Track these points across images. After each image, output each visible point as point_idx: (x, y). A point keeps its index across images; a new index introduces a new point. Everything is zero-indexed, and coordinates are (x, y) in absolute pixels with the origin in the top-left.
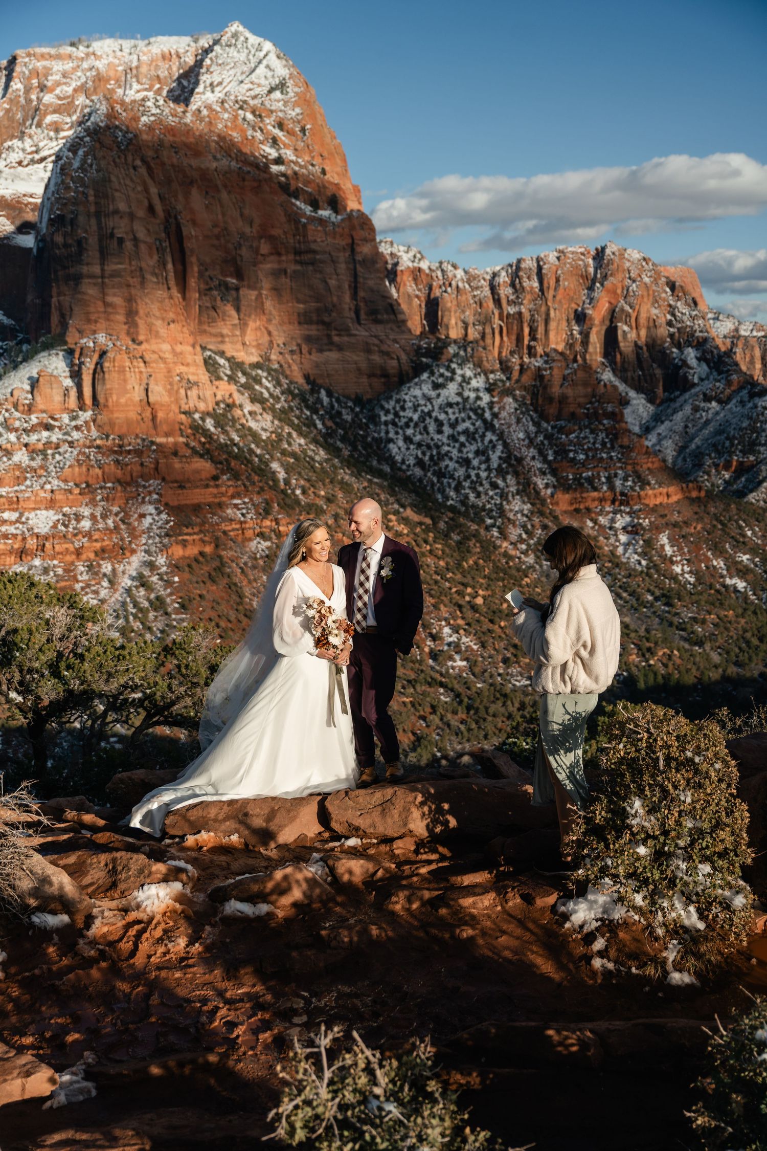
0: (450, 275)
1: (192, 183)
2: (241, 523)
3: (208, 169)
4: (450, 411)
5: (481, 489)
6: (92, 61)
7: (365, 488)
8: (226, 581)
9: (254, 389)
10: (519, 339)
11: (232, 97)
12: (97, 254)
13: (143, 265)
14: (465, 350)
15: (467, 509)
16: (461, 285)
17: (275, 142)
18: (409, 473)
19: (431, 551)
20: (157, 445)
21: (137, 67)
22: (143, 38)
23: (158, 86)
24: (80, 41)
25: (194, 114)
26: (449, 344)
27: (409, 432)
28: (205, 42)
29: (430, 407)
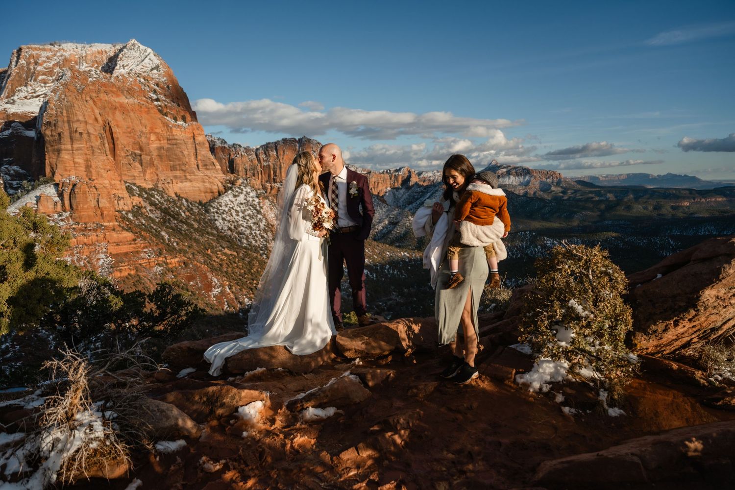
0: (238, 149)
1: (115, 108)
2: (148, 259)
3: (123, 102)
4: (241, 206)
5: (257, 239)
6: (62, 52)
7: (206, 241)
8: (142, 286)
9: (151, 200)
10: (269, 176)
11: (134, 72)
12: (69, 140)
13: (93, 145)
14: (247, 181)
15: (251, 248)
16: (243, 153)
17: (155, 92)
18: (225, 234)
19: (237, 266)
20: (104, 226)
21: (85, 56)
22: (88, 44)
23: (96, 65)
24: (55, 43)
25: (115, 78)
26: (240, 178)
27: (224, 216)
28: (118, 47)
29: (233, 205)
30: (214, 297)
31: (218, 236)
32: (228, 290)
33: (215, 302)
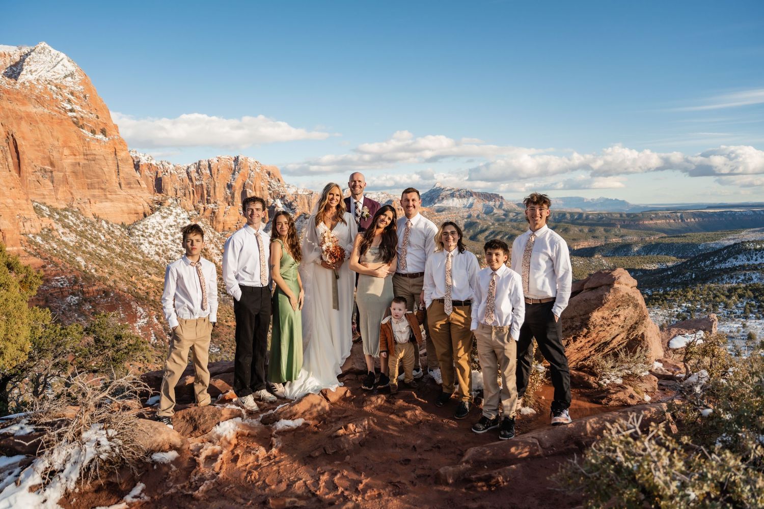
0: (167, 167)
1: (21, 118)
2: (61, 289)
3: (31, 112)
4: (171, 228)
7: (129, 267)
9: (65, 222)
10: (202, 196)
11: (44, 78)
14: (177, 201)
16: (172, 172)
17: (69, 101)
18: (152, 259)
25: (21, 84)
26: (168, 198)
27: (151, 239)
28: (26, 50)
29: (161, 227)
30: (140, 328)
31: (144, 261)
32: (155, 321)
33: (140, 334)
